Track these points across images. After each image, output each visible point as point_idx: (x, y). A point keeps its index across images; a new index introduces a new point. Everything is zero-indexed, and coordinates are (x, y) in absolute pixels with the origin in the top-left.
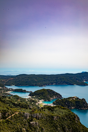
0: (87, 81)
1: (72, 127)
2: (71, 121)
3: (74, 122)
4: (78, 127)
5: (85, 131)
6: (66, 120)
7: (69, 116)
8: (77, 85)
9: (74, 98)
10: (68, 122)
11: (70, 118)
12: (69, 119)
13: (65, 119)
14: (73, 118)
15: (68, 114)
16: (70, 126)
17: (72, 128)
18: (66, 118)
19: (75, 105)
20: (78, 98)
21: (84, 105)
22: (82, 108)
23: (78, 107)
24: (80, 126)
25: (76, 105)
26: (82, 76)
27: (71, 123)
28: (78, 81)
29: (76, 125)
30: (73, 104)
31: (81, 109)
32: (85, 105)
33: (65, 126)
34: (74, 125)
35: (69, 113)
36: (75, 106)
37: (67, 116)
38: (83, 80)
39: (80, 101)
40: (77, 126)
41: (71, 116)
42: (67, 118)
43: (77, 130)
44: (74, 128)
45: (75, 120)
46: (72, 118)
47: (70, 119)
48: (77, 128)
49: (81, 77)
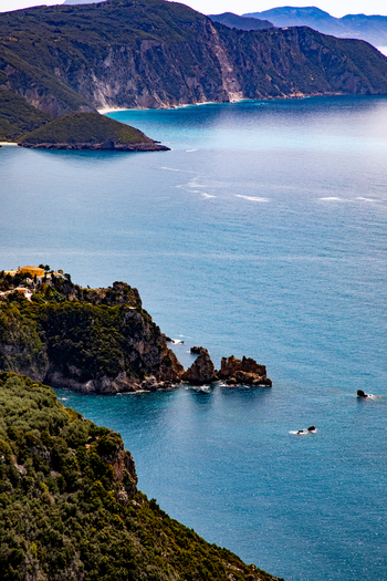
0: (130, 103)
1: (82, 549)
2: (74, 496)
3: (102, 496)
4: (136, 542)
5: (202, 575)
6: (25, 485)
7: (48, 443)
8: (28, 144)
9: (20, 278)
10: (45, 501)
11: (56, 463)
12: (54, 474)
13: (14, 480)
14: (93, 462)
15: (41, 428)
16: (66, 540)
17: (83, 558)
18: (21, 469)
19: (37, 358)
20: (68, 282)
21: (131, 349)
22: (112, 376)
23: (67, 374)
24: (151, 527)
25: (50, 351)
26: (75, 43)
27: (72, 512)
28: (35, 103)
29: (115, 523)
30: (21, 344)
31: (98, 392)
32: (140, 347)
33: (18, 539)
34: (100, 527)
35: (50, 413)
36: (40, 364)
37: (30, 442)
38: (91, 89)
39: (87, 314)
40: (127, 533)
41: (71, 444)
42: (36, 466)
43: (130, 566)
44: (103, 552)
45: (110, 475)
46: (80, 457)
47: (58, 469)
48: (128, 555)
49: (72, 50)
